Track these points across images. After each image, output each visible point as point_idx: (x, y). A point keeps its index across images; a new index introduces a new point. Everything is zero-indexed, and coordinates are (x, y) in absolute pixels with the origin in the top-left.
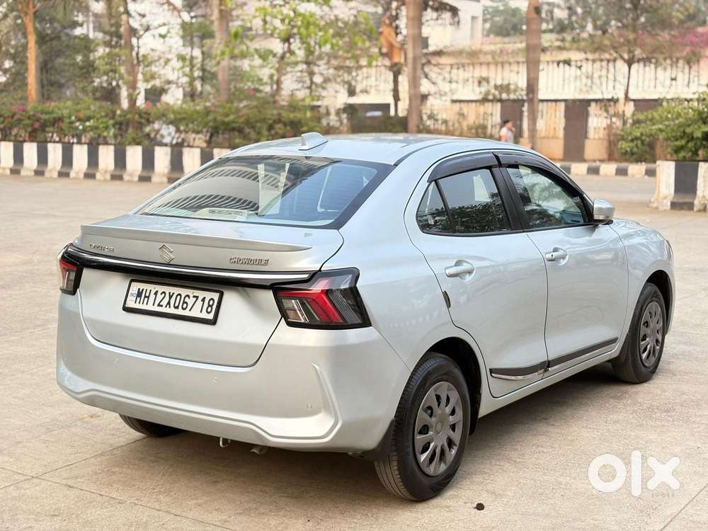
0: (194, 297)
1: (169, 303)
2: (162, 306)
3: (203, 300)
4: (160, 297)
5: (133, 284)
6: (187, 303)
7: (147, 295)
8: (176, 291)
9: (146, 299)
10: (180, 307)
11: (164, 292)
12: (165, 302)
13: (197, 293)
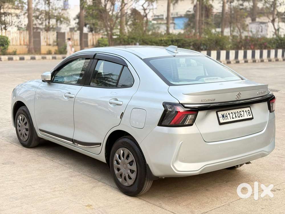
0: (242, 111)
1: (236, 116)
2: (234, 118)
3: (246, 111)
4: (231, 115)
5: (219, 113)
6: (241, 114)
7: (226, 116)
8: (236, 111)
9: (227, 117)
10: (240, 116)
11: (232, 113)
12: (234, 116)
13: (243, 109)
